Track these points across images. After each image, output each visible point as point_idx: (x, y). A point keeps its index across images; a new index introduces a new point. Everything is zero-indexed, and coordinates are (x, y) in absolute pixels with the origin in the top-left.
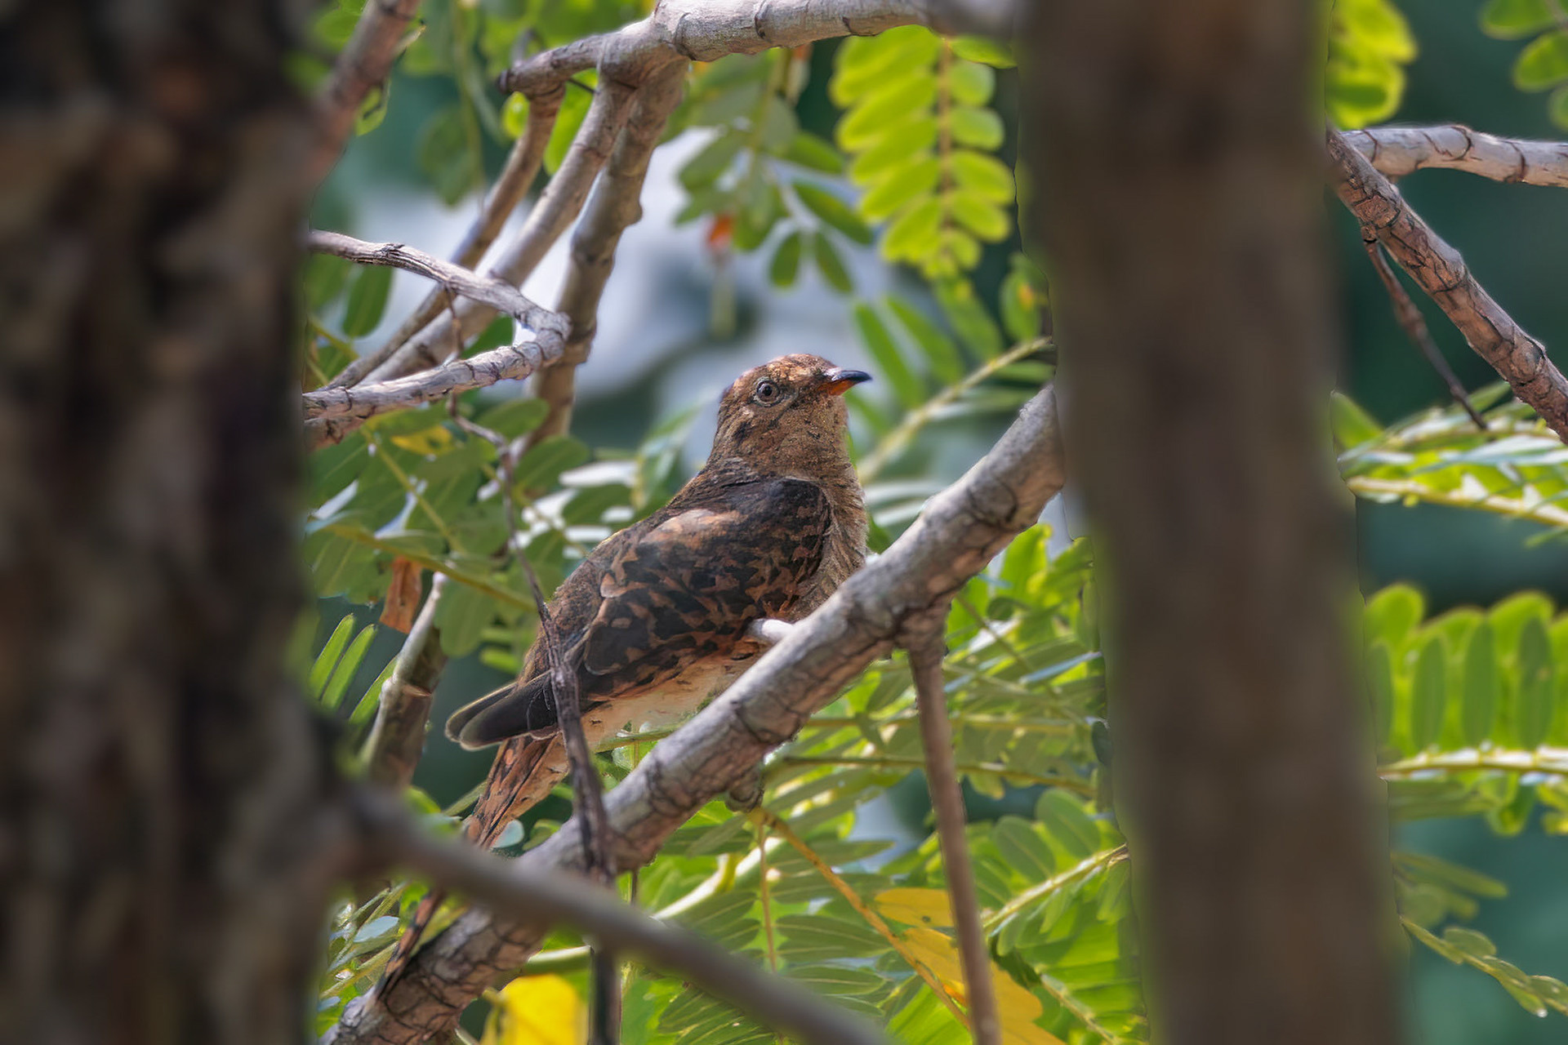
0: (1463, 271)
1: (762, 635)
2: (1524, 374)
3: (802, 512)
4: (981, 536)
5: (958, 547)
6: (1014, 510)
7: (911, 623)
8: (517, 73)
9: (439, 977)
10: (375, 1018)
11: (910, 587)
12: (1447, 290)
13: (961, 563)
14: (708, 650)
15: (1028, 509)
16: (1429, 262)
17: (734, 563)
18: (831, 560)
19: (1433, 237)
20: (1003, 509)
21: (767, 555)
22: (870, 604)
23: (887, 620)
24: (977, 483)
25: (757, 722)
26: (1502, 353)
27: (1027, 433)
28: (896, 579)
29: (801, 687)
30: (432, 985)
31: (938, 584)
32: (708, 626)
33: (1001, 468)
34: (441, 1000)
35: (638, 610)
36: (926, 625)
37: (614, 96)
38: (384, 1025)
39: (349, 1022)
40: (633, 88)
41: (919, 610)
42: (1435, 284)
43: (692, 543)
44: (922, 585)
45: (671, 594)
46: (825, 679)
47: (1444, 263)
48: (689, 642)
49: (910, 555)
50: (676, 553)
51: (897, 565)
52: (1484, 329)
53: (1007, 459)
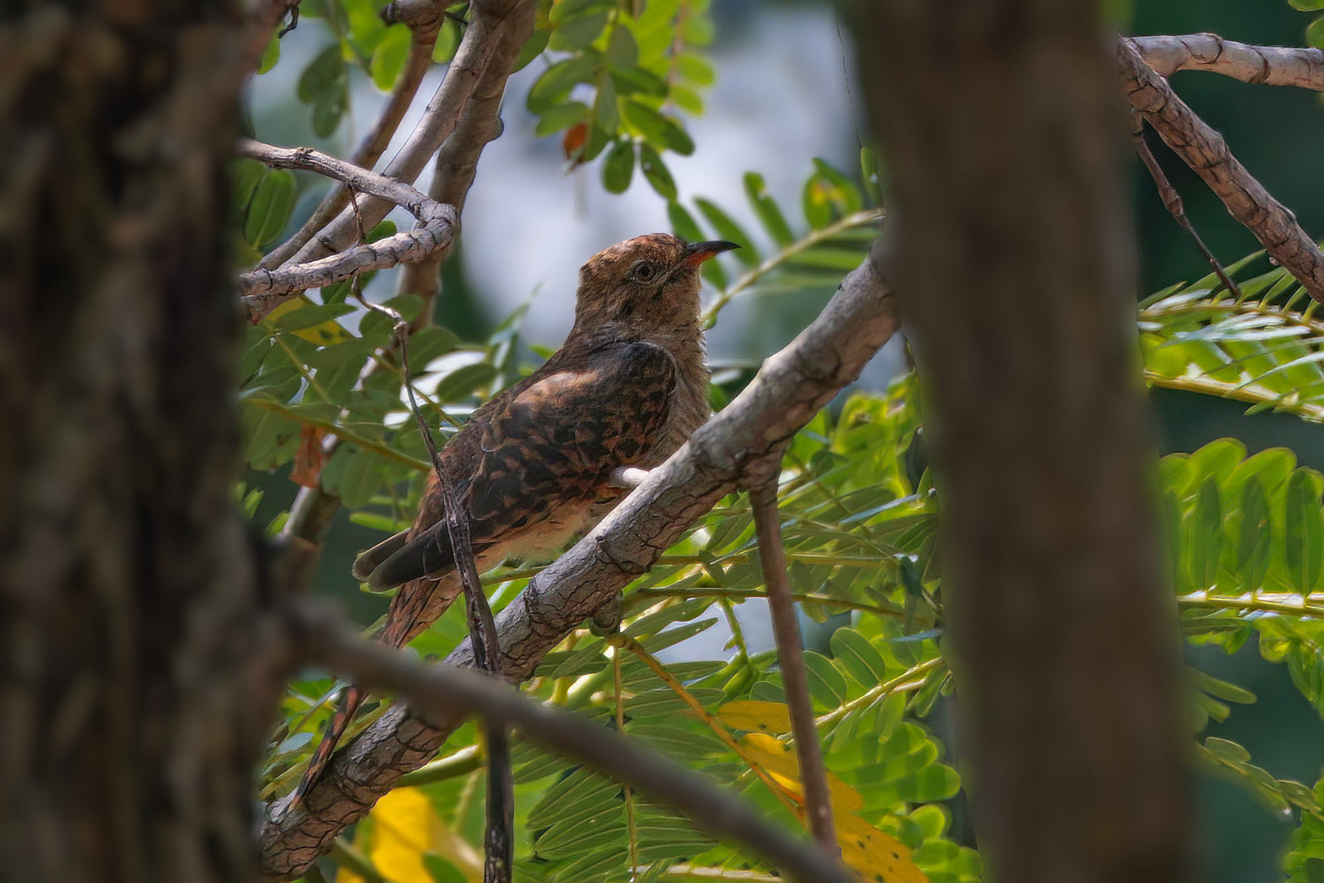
0: (1224, 148)
1: (622, 481)
2: (1276, 237)
3: (648, 372)
4: (810, 390)
5: (790, 401)
6: (838, 368)
7: (750, 467)
8: (400, 7)
9: (351, 780)
10: (297, 815)
11: (748, 436)
12: (1210, 165)
13: (793, 415)
14: (572, 494)
15: (848, 368)
16: (1194, 143)
17: (590, 419)
18: (677, 414)
19: (1196, 120)
20: (828, 368)
21: (618, 410)
22: (715, 450)
23: (730, 465)
24: (805, 345)
25: (620, 555)
26: (1258, 219)
27: (848, 301)
28: (737, 430)
29: (658, 525)
30: (345, 786)
31: (773, 433)
32: (571, 474)
33: (825, 332)
34: (353, 799)
35: (511, 463)
36: (764, 469)
37: (485, 24)
38: (305, 822)
39: (274, 820)
40: (502, 18)
41: (757, 456)
42: (1200, 160)
43: (557, 403)
44: (760, 435)
45: (539, 448)
46: (678, 516)
47: (1208, 143)
48: (556, 489)
49: (747, 409)
50: (544, 414)
51: (738, 417)
52: (1242, 198)
53: (831, 325)
